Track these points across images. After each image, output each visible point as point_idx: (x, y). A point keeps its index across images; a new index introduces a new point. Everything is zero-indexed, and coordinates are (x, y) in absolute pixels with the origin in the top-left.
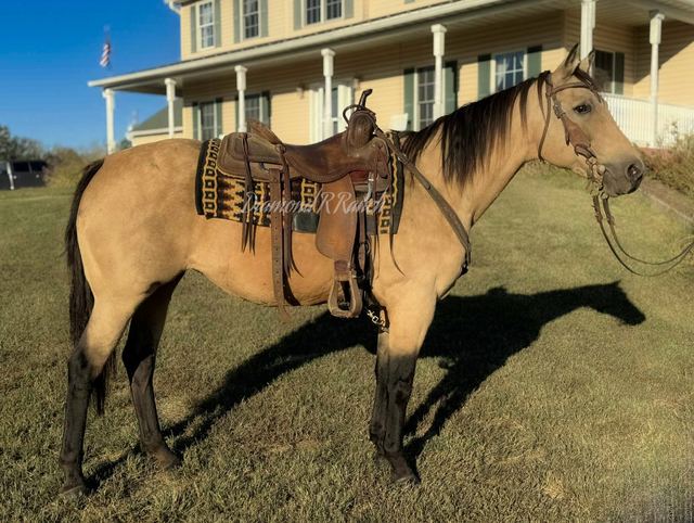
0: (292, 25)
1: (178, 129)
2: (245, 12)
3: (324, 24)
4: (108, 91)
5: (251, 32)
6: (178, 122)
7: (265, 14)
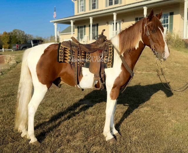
0: (105, 6)
1: (74, 33)
2: (92, 2)
3: (114, 6)
4: (55, 23)
5: (94, 8)
6: (74, 31)
7: (98, 3)
